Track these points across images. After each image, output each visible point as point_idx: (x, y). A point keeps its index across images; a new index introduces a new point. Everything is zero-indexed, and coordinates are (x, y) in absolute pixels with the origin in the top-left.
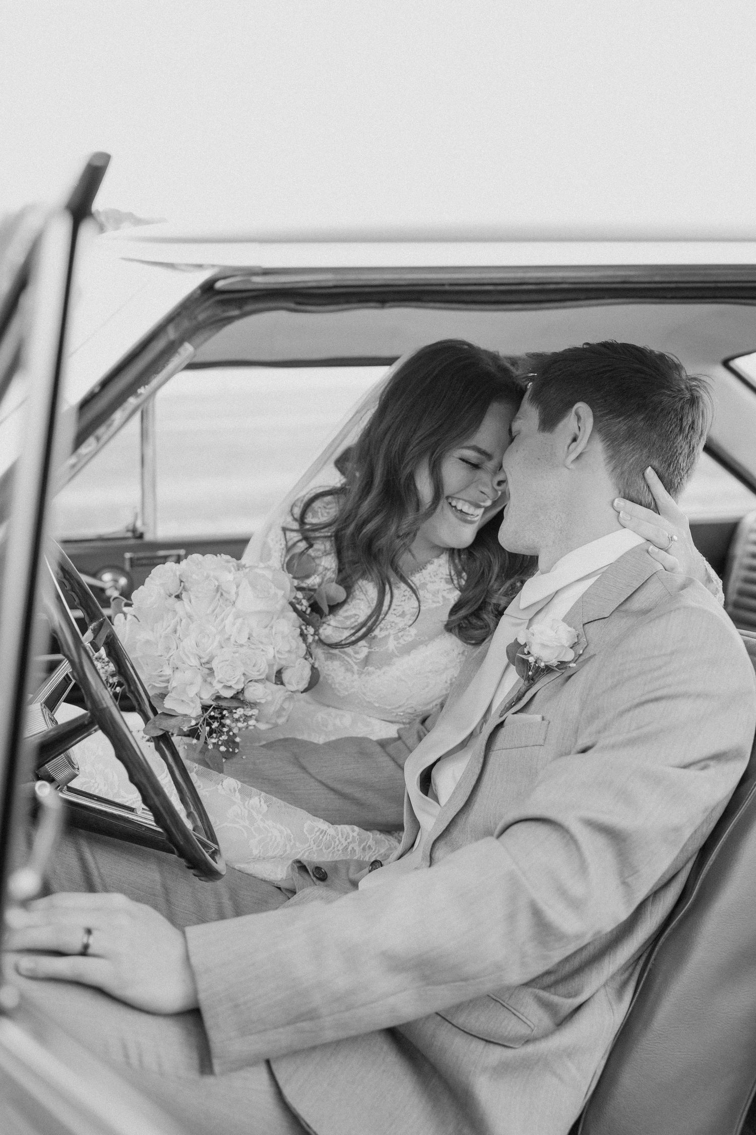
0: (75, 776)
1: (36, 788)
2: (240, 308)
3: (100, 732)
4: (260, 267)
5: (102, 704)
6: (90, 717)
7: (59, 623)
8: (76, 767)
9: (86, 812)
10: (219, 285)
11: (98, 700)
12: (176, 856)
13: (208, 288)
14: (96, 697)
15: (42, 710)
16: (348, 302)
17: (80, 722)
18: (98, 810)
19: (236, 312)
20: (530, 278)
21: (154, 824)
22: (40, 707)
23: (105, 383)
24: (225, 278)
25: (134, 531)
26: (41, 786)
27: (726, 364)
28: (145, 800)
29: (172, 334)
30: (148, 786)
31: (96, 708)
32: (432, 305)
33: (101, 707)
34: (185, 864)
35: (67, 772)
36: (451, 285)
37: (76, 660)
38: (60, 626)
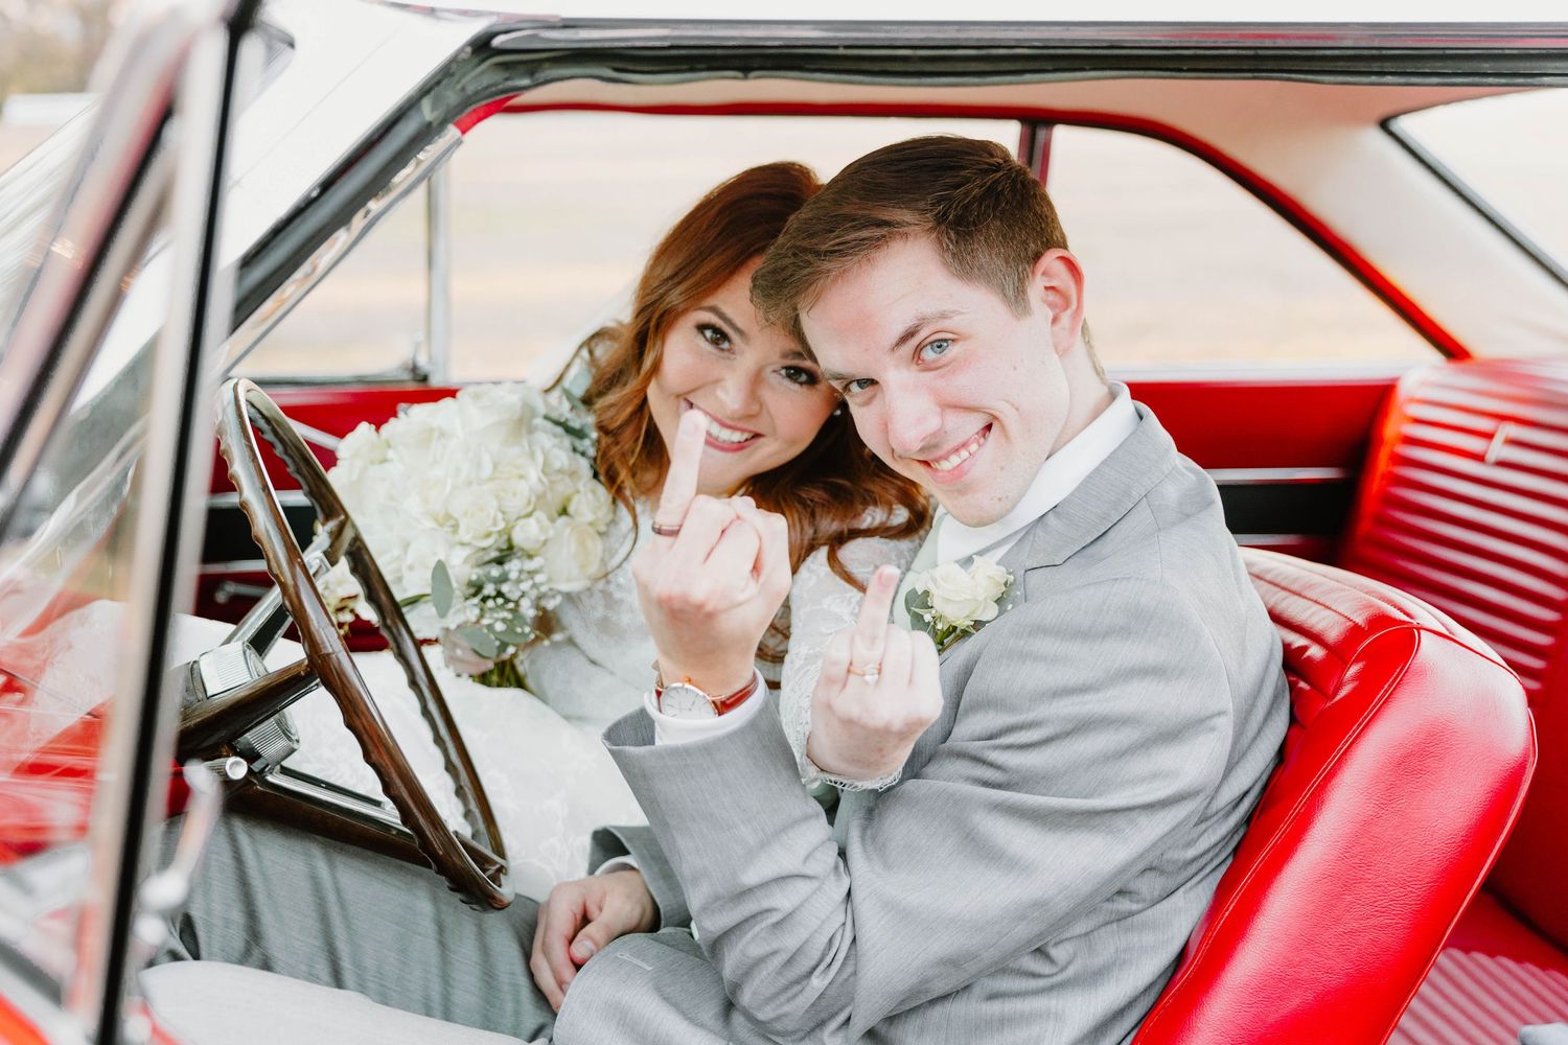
0: (293, 751)
1: (227, 768)
2: (531, 74)
3: (322, 689)
4: (557, 16)
5: (325, 647)
6: (307, 666)
7: (266, 528)
8: (294, 738)
9: (305, 805)
10: (497, 42)
11: (319, 642)
12: (433, 871)
13: (482, 46)
14: (318, 638)
15: (244, 653)
16: (692, 70)
17: (293, 672)
18: (327, 802)
19: (526, 82)
20: (967, 39)
21: (400, 822)
22: (241, 648)
23: (327, 185)
24: (507, 32)
25: (414, 369)
26: (233, 764)
27: (1384, 125)
28: (387, 789)
29: (427, 112)
30: (392, 770)
31: (317, 653)
32: (818, 75)
33: (324, 651)
34: (447, 883)
35: (280, 745)
36: (846, 47)
37: (290, 582)
38: (267, 531)
